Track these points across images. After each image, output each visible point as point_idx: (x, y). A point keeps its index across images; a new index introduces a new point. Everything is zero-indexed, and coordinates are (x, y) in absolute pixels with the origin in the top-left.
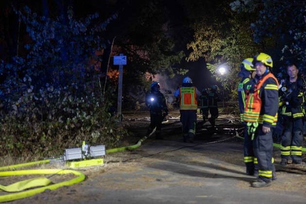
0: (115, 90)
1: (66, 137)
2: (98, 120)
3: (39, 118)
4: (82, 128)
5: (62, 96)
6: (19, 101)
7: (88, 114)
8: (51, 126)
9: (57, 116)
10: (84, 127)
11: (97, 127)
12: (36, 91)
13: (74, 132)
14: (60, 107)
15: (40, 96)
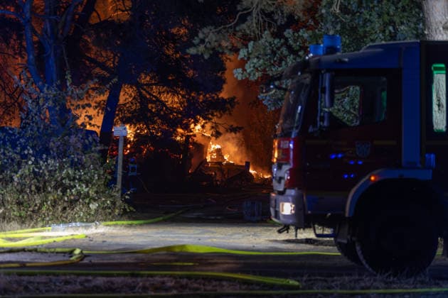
0: (114, 163)
1: (65, 209)
2: (97, 192)
3: (38, 189)
4: (81, 200)
5: (61, 168)
6: (20, 173)
7: (87, 186)
8: (51, 197)
9: (56, 188)
10: (83, 199)
11: (95, 200)
12: (36, 163)
13: (72, 203)
14: (59, 179)
15: (40, 168)
